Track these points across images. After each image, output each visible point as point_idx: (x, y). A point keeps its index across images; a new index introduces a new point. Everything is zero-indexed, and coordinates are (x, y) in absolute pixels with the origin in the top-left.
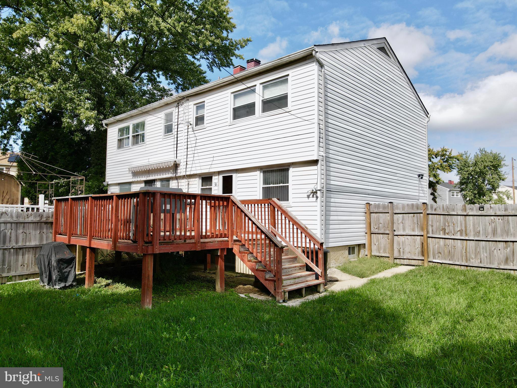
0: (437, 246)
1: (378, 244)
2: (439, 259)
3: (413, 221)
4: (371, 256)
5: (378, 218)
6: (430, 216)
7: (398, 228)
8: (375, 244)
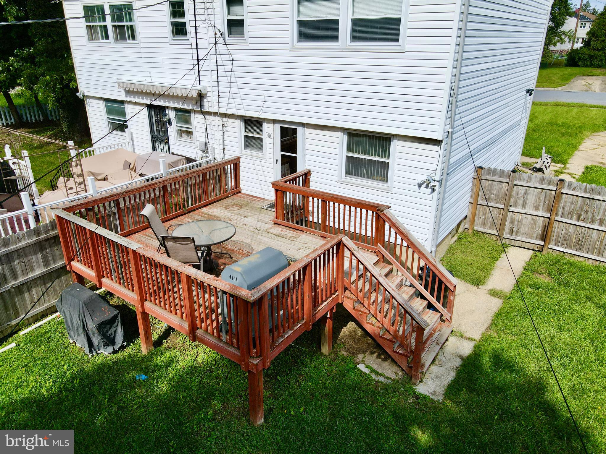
0: (564, 232)
1: (485, 218)
2: (563, 246)
3: (539, 197)
4: (474, 231)
5: (491, 187)
6: (564, 195)
7: (516, 203)
8: (480, 218)
